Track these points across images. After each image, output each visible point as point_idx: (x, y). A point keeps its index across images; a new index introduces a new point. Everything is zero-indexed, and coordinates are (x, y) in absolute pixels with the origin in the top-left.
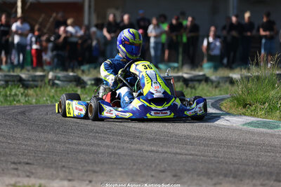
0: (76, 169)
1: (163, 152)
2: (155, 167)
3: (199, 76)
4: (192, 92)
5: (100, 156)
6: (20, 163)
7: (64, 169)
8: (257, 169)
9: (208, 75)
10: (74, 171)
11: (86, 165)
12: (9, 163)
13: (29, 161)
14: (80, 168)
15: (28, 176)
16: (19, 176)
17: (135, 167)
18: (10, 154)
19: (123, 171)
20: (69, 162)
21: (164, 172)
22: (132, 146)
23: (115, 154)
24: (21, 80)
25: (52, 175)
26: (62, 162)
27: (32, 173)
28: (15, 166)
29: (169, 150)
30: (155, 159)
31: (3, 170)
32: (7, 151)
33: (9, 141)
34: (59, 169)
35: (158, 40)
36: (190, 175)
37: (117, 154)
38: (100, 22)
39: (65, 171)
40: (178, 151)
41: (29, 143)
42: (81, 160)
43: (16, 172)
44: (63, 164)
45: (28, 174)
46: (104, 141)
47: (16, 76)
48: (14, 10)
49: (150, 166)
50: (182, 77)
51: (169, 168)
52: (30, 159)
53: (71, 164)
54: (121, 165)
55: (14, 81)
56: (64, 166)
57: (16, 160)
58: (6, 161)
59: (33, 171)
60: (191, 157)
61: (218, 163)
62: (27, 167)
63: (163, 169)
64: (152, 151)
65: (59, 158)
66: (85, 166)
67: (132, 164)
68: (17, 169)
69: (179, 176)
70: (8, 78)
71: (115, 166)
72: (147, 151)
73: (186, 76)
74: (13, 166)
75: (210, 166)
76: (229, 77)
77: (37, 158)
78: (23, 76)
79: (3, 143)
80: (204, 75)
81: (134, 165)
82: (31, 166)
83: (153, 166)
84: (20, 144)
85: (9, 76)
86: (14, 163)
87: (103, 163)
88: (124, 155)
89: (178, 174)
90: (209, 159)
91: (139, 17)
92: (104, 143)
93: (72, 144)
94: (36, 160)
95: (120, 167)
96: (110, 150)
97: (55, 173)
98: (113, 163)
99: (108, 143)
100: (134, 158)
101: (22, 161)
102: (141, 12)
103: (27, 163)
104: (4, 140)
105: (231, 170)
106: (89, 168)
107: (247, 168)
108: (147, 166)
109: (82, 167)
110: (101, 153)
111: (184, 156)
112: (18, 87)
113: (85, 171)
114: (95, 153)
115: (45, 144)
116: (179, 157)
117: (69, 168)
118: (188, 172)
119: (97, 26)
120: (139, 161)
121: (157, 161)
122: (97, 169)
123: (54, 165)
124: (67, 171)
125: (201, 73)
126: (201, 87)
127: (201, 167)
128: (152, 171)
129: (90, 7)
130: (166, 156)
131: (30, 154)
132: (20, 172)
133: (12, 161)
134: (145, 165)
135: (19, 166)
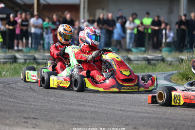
0: (67, 123)
1: (128, 111)
2: (122, 121)
3: (158, 57)
4: (153, 68)
5: (85, 113)
6: (29, 118)
7: (59, 123)
8: (193, 123)
9: (164, 56)
10: (66, 124)
11: (74, 119)
12: (22, 118)
13: (36, 117)
14: (70, 122)
15: (34, 128)
16: (28, 127)
17: (108, 122)
18: (23, 112)
19: (100, 125)
20: (63, 117)
21: (127, 125)
22: (108, 106)
23: (95, 112)
24: (35, 59)
25: (51, 126)
26: (58, 117)
27: (37, 125)
28: (26, 120)
29: (133, 110)
30: (123, 116)
31: (17, 123)
32: (21, 109)
33: (23, 102)
34: (56, 123)
35: (133, 31)
36: (145, 128)
37: (97, 112)
38: (91, 18)
39: (60, 124)
40: (139, 110)
41: (37, 104)
42: (72, 116)
43: (26, 124)
44: (59, 119)
45: (34, 126)
46: (89, 103)
47: (31, 56)
48: (32, 10)
49: (119, 121)
50: (147, 57)
51: (131, 123)
52: (37, 115)
53: (64, 119)
54: (98, 120)
55: (30, 60)
56: (59, 121)
57: (27, 116)
58: (20, 117)
59: (38, 124)
60: (147, 115)
61: (165, 119)
62: (34, 121)
63: (127, 123)
64: (121, 110)
65: (57, 114)
66: (73, 121)
67: (106, 119)
68: (26, 122)
69: (137, 128)
70: (26, 57)
71: (94, 121)
72: (118, 110)
73: (149, 57)
74: (24, 120)
75: (160, 121)
76: (178, 58)
77: (41, 114)
78: (37, 56)
79: (19, 103)
80: (162, 56)
81: (107, 120)
82: (37, 120)
83: (121, 121)
84: (30, 104)
85: (27, 56)
86: (25, 118)
87: (86, 118)
88: (101, 113)
89: (137, 127)
90: (160, 116)
91: (118, 16)
92: (88, 104)
93: (66, 104)
94: (41, 116)
95: (98, 121)
96: (92, 109)
97: (52, 125)
98: (94, 119)
99: (91, 104)
100: (108, 115)
101: (31, 116)
102: (120, 12)
103: (34, 118)
104: (20, 101)
105: (174, 124)
106: (76, 122)
107: (185, 123)
108: (117, 121)
109: (72, 121)
110: (86, 111)
111: (143, 114)
112: (33, 63)
113: (73, 124)
114: (82, 111)
115: (47, 104)
116: (139, 114)
117: (63, 122)
118: (144, 125)
119: (89, 21)
120: (112, 117)
121: (124, 117)
122: (82, 123)
123: (52, 120)
124: (61, 124)
125: (160, 55)
126: (159, 65)
127: (153, 122)
128: (120, 124)
129: (84, 8)
130: (130, 114)
131: (37, 112)
132: (28, 125)
133: (24, 116)
134: (115, 120)
135: (28, 120)
